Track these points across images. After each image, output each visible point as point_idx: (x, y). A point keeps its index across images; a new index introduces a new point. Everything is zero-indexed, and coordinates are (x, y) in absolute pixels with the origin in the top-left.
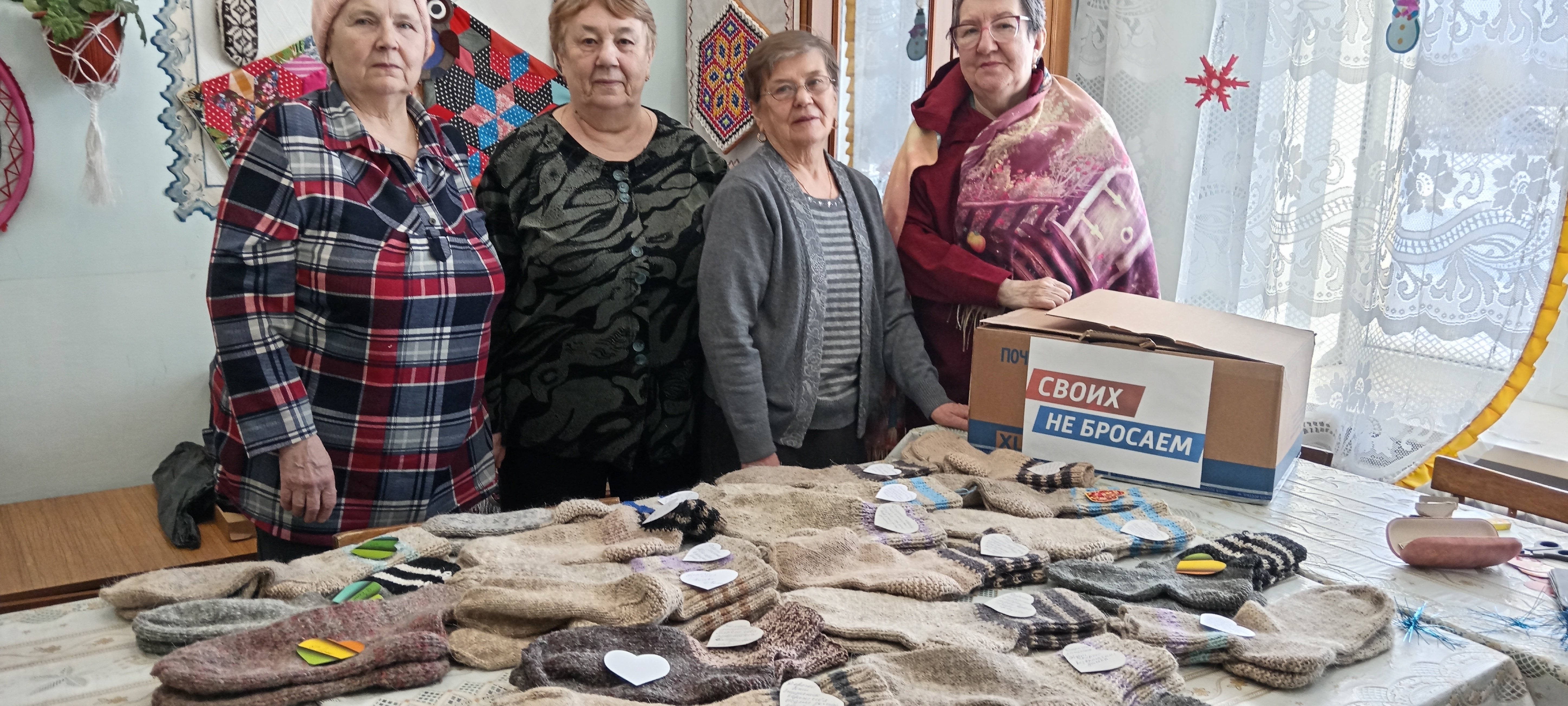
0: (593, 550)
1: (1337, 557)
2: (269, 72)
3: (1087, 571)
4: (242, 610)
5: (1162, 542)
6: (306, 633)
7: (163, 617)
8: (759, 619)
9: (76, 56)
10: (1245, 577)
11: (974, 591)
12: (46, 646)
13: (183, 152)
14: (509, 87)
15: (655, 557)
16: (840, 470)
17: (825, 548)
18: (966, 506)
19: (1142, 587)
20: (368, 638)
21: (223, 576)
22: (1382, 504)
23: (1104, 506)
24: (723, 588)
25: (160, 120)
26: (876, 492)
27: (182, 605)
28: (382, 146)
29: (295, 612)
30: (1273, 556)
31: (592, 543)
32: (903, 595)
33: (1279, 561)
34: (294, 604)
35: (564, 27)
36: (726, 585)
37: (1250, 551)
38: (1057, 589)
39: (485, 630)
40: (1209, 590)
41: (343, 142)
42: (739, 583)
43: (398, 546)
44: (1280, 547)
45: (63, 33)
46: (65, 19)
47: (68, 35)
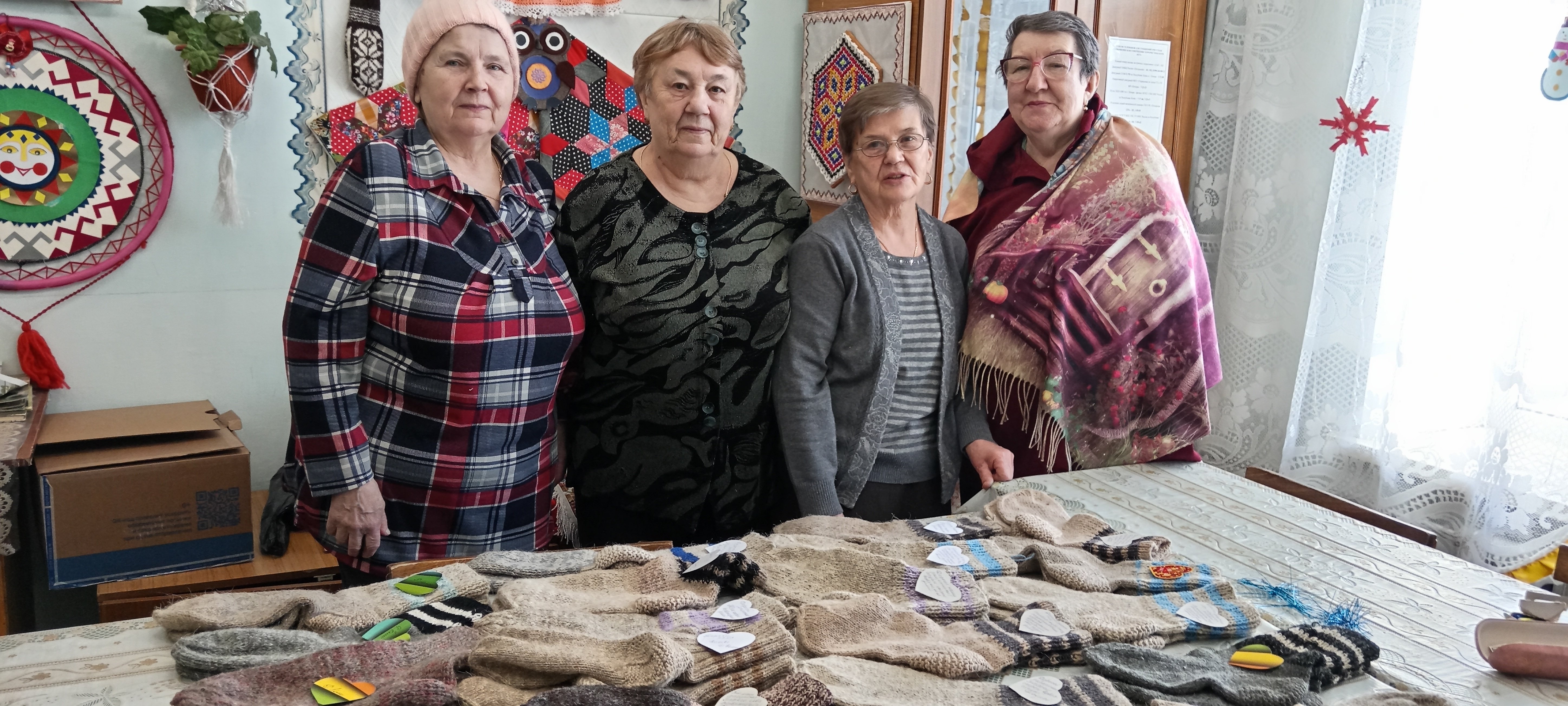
0: (626, 598)
1: (1417, 657)
2: (393, 101)
3: (1129, 657)
4: (275, 641)
5: (1221, 629)
6: (324, 671)
7: (201, 643)
8: (769, 688)
9: (212, 86)
10: (1302, 675)
11: (1006, 670)
12: (96, 663)
13: (310, 177)
14: (623, 117)
15: (684, 611)
16: (900, 525)
17: (854, 614)
18: (1021, 574)
19: (1186, 678)
20: (382, 680)
21: (271, 603)
22: (1485, 596)
23: (1166, 583)
24: (737, 652)
25: (289, 146)
26: (929, 553)
27: (220, 633)
28: (466, 186)
29: (323, 648)
30: (1339, 653)
31: (628, 590)
32: (925, 671)
33: (1345, 659)
34: (326, 638)
35: (653, 69)
36: (741, 649)
37: (1315, 645)
38: (1090, 676)
39: (497, 680)
40: (1259, 688)
41: (427, 181)
42: (755, 647)
43: (439, 583)
44: (1348, 643)
45: (200, 65)
46: (202, 52)
47: (204, 67)
